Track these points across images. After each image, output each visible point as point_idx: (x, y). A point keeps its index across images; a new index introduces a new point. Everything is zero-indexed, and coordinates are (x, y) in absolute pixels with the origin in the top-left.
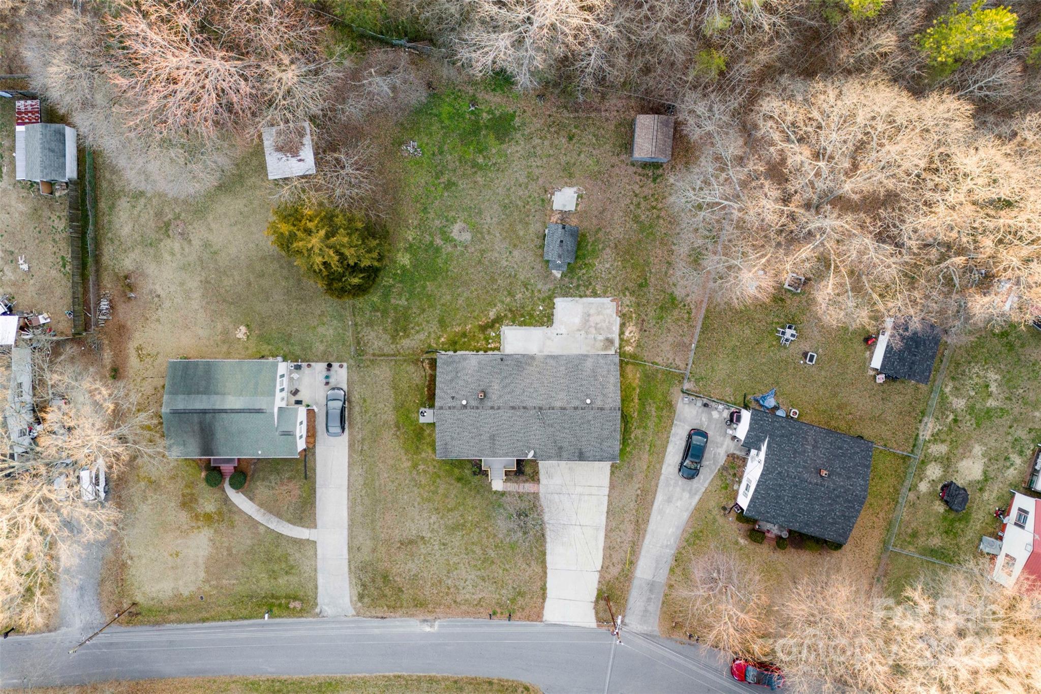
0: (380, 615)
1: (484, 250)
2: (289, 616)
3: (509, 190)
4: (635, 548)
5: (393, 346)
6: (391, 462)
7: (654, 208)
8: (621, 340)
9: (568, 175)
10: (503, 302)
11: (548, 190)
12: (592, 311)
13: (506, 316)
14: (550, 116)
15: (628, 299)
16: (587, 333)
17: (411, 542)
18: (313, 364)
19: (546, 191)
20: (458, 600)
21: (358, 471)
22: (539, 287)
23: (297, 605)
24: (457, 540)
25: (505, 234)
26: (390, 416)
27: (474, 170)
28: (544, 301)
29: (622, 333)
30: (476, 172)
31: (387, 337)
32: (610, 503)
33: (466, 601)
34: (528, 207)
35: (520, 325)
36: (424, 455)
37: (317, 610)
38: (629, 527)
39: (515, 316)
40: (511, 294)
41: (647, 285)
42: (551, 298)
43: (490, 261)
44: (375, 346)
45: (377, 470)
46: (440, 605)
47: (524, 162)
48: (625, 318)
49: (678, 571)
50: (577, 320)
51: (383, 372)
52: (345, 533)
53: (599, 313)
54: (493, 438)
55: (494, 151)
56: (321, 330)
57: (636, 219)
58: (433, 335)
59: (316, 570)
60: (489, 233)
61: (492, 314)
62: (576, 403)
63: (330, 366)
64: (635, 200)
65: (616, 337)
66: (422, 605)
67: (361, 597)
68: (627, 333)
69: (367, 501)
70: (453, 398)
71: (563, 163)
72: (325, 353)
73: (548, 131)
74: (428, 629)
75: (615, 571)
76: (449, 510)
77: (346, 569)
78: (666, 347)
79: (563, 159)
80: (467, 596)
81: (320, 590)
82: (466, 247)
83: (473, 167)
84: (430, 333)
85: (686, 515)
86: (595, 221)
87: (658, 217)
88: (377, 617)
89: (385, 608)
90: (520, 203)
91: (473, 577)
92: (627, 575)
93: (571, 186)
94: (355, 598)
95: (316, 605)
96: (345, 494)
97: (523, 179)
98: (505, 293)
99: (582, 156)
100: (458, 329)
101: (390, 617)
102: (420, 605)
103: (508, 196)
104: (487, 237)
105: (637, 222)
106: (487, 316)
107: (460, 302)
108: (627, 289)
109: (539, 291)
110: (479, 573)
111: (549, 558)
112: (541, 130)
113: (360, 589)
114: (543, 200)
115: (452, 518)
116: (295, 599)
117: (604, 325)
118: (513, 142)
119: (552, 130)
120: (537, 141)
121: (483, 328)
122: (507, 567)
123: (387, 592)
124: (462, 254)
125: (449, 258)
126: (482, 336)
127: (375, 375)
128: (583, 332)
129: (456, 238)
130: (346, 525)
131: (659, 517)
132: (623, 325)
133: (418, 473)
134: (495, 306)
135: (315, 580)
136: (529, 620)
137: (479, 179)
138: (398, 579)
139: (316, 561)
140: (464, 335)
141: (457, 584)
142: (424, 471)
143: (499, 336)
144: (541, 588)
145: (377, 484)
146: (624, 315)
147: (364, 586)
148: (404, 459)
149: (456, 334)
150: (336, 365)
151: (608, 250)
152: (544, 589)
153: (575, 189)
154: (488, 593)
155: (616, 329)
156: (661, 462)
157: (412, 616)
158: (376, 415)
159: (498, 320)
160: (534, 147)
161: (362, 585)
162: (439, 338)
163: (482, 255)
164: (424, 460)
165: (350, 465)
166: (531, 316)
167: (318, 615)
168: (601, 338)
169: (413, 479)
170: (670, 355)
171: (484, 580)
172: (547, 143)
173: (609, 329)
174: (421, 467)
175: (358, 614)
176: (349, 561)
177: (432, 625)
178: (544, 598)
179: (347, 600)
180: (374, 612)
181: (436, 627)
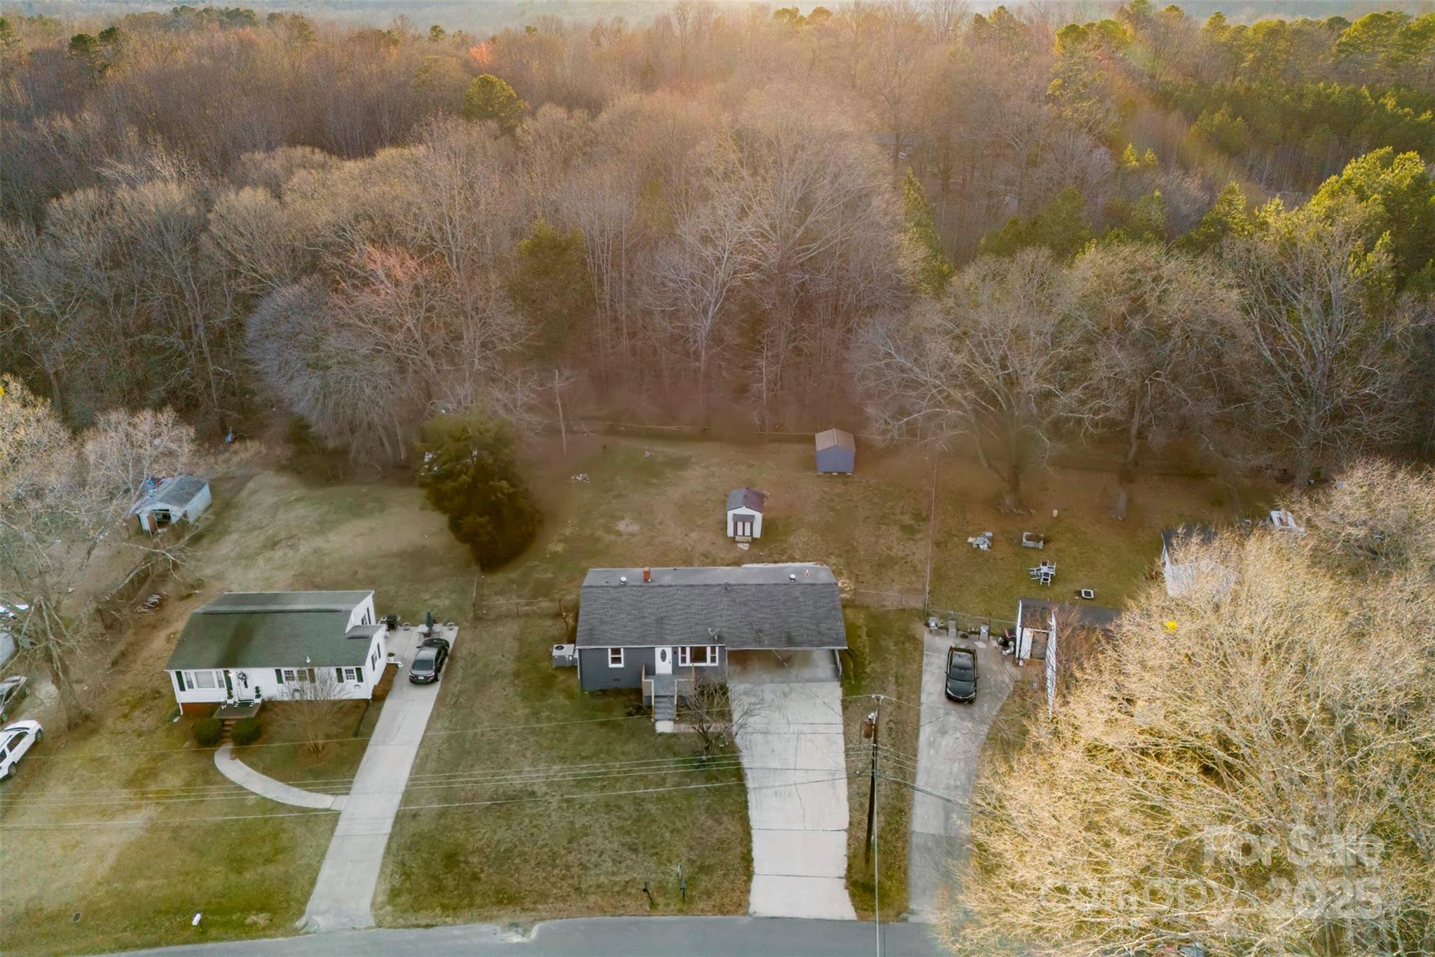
0: (423, 922)
2: (238, 938)
6: (498, 710)
18: (412, 628)
20: (583, 886)
22: (722, 556)
23: (262, 917)
25: (680, 524)
26: (508, 666)
30: (649, 488)
33: (599, 886)
36: (551, 701)
37: (299, 924)
43: (662, 542)
45: (473, 719)
46: (548, 896)
52: (397, 798)
59: (323, 856)
67: (394, 894)
74: (516, 939)
76: (583, 758)
77: (384, 850)
78: (893, 593)
80: (602, 878)
81: (320, 888)
82: (633, 535)
88: (418, 926)
89: (438, 911)
91: (616, 846)
92: (898, 831)
94: (381, 898)
95: (301, 914)
96: (413, 752)
101: (445, 923)
102: (507, 900)
109: (722, 559)
110: (628, 839)
111: (753, 814)
113: (397, 881)
114: (723, 501)
116: (262, 908)
122: (679, 825)
123: (450, 882)
124: (628, 540)
125: (612, 544)
130: (401, 788)
131: (932, 752)
133: (539, 720)
136: (722, 913)
137: (652, 491)
138: (474, 860)
139: (329, 840)
141: (585, 858)
142: (549, 718)
144: (743, 858)
145: (470, 733)
147: (407, 874)
148: (520, 706)
152: (747, 860)
157: (489, 918)
158: (487, 667)
161: (405, 873)
164: (552, 707)
165: (433, 718)
167: (296, 931)
169: (530, 727)
171: (635, 851)
174: (545, 714)
175: (379, 926)
176: (391, 837)
177: (526, 932)
178: (749, 874)
179: (366, 902)
180: (413, 920)
181: (534, 933)
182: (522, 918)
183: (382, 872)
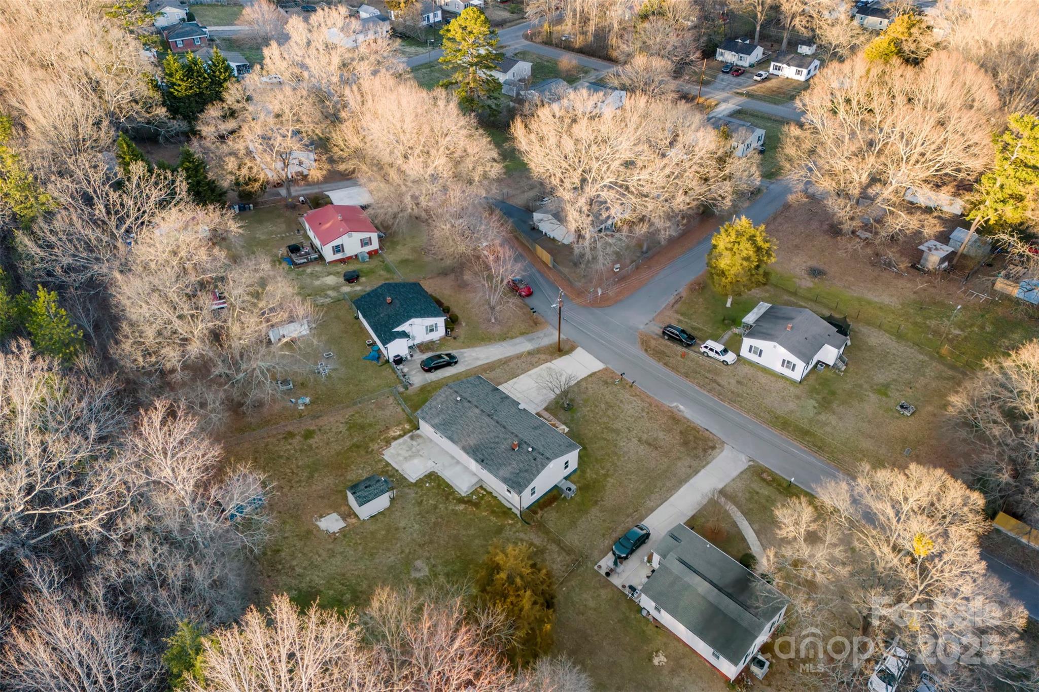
0: (708, 432)
1: (420, 546)
2: (776, 473)
3: (356, 561)
4: (519, 356)
5: (549, 547)
6: (621, 490)
7: (293, 473)
8: (405, 434)
9: (310, 534)
10: (446, 508)
11: (333, 537)
12: (401, 458)
13: (454, 499)
14: (269, 577)
15: (374, 446)
16: (419, 451)
17: (650, 444)
18: (620, 587)
19: (335, 539)
20: (648, 404)
21: (650, 504)
22: (413, 495)
23: (765, 476)
24: (618, 425)
25: (394, 541)
26: (594, 511)
27: (360, 595)
28: (421, 486)
29: (400, 436)
30: (361, 592)
31: (547, 556)
32: (509, 379)
33: (643, 401)
34: (359, 542)
35: (452, 487)
36: (594, 476)
37: (751, 463)
38: (512, 364)
39: (449, 494)
40: (435, 507)
41: (353, 445)
42: (415, 484)
43: (424, 536)
44: (561, 558)
45: (635, 493)
46: (662, 410)
47: (323, 566)
48: (388, 442)
49: (509, 335)
50: (416, 461)
51: (572, 539)
52: (692, 481)
53: (399, 455)
54: (535, 428)
55: (331, 592)
56: (592, 604)
57: (311, 477)
58: (514, 529)
60: (402, 552)
61: (461, 507)
62: (466, 404)
63: (608, 574)
64: (295, 485)
65: (406, 437)
66: (674, 418)
67: (713, 447)
68: (398, 433)
69: (659, 484)
70: (535, 459)
71: (302, 543)
72: (604, 587)
73: (283, 568)
74: (681, 407)
75: (543, 357)
76: (608, 441)
77: (709, 466)
78: (388, 413)
79: (299, 544)
80: (640, 402)
81: (739, 470)
82: (428, 559)
83: (358, 597)
84: (515, 533)
85: (477, 349)
86: (333, 498)
87: (298, 467)
88: (711, 432)
89: (701, 431)
90: (360, 548)
91: (627, 406)
92: (538, 351)
93: (317, 526)
94: (717, 450)
95: (750, 466)
96: (671, 499)
97: (339, 558)
98: (438, 511)
99: (286, 535)
100: (494, 519)
101: (702, 427)
102: (675, 419)
103: (361, 558)
104: (407, 551)
105: (312, 477)
106: (466, 509)
107: (473, 532)
108: (367, 452)
109: (416, 493)
110: (621, 405)
112: (286, 574)
113: (710, 451)
114: (344, 536)
115: (611, 436)
116: (764, 480)
117: (404, 447)
118: (313, 584)
119: (280, 567)
120: (298, 570)
121: (477, 505)
123: (691, 437)
124: (436, 557)
125: (446, 563)
126: (483, 502)
127: (580, 542)
128: (421, 453)
129: (427, 570)
130: (687, 484)
132: (395, 438)
133: (608, 470)
134: (453, 510)
135: (739, 476)
136: (615, 372)
137: (365, 586)
138: (678, 437)
139: (729, 484)
140: (493, 512)
141: (640, 410)
142: (603, 468)
143: (472, 493)
145: (642, 486)
146: (387, 442)
147: (705, 451)
148: (609, 485)
149: (497, 517)
150: (603, 572)
151: (348, 478)
152: (590, 376)
153: (318, 523)
154: (625, 395)
155: (401, 440)
156: (461, 373)
157: (685, 418)
158: (604, 521)
159: (461, 500)
160: (305, 568)
162: (511, 524)
163: (424, 545)
164: (597, 474)
165: (652, 510)
166: (439, 486)
167: (753, 461)
168: (414, 443)
169: (615, 471)
170: (391, 407)
171: (622, 401)
172: (294, 563)
173: (404, 443)
174: (603, 472)
175: (724, 442)
176: (703, 467)
177: (677, 407)
178: (594, 374)
179: (725, 453)
180: (711, 436)
181: (675, 404)
182: (675, 410)
183: (713, 458)
